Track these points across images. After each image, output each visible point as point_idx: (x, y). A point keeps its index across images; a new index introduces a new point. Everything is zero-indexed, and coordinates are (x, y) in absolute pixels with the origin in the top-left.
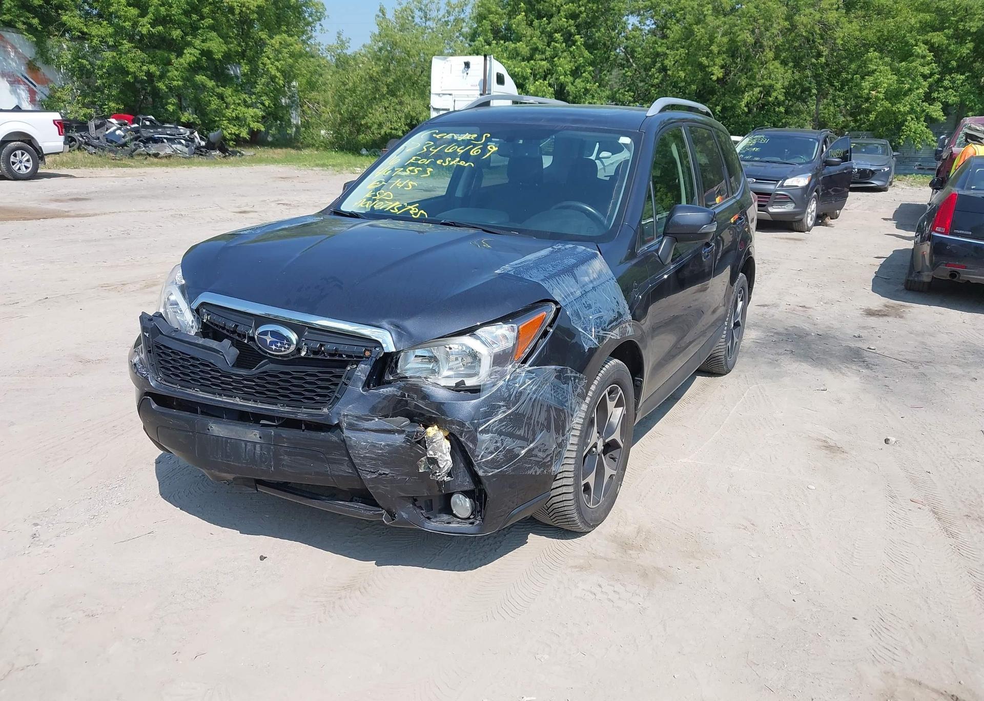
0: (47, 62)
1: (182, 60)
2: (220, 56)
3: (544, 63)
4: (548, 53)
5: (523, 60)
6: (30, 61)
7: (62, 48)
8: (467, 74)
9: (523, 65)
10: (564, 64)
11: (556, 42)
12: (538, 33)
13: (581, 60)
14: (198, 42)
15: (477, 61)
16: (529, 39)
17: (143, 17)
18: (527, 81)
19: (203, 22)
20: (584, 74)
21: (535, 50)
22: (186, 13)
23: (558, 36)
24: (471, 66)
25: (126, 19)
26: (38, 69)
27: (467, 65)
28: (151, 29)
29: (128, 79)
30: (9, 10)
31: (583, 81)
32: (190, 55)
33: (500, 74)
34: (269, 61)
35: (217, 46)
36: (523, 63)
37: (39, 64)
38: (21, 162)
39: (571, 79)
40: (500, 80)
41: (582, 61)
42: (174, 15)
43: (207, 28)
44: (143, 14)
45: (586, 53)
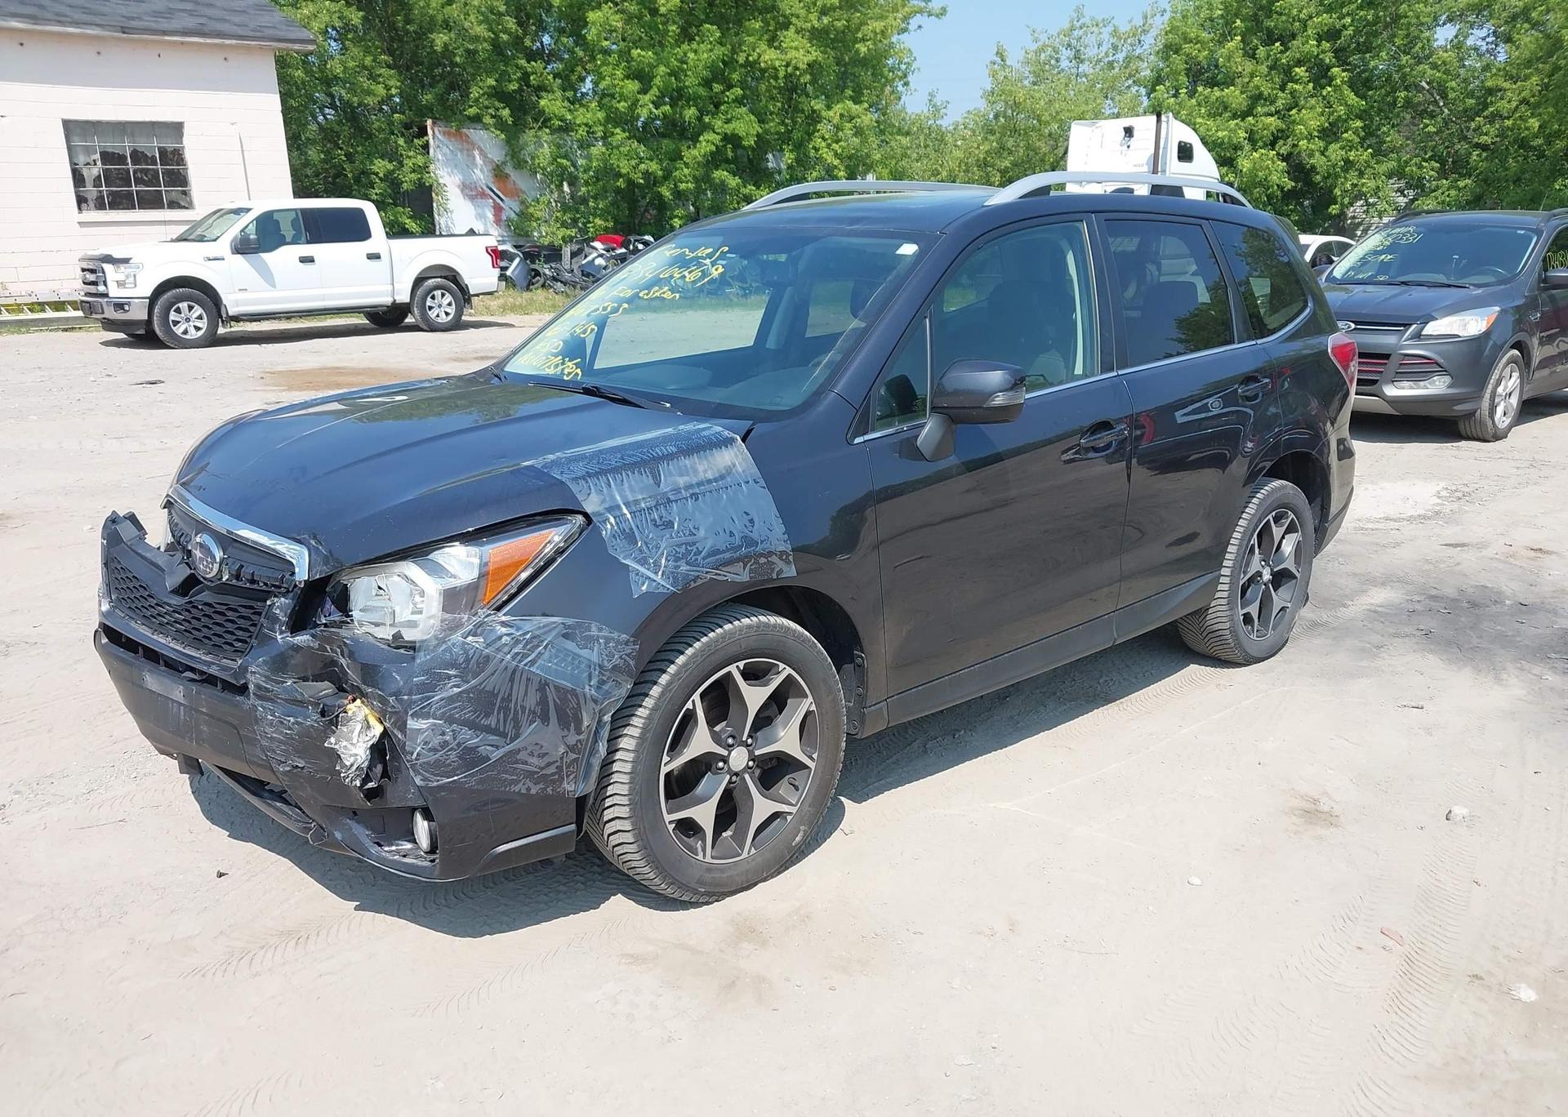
0: (519, 164)
1: (695, 152)
2: (753, 142)
3: (1271, 119)
4: (1280, 103)
5: (1234, 117)
6: (497, 165)
7: (541, 147)
8: (1128, 147)
9: (1232, 126)
10: (1311, 118)
11: (1296, 82)
12: (1264, 69)
13: (1341, 110)
14: (719, 123)
15: (1145, 125)
16: (1247, 80)
17: (645, 93)
18: (1239, 153)
19: (728, 93)
20: (1345, 135)
21: (1257, 98)
22: (707, 83)
23: (1300, 71)
24: (1136, 133)
25: (623, 98)
26: (507, 176)
27: (1129, 132)
28: (654, 110)
29: (619, 184)
30: (477, 100)
31: (1342, 148)
32: (707, 143)
33: (1186, 144)
34: (824, 144)
35: (746, 126)
36: (1232, 123)
37: (509, 169)
38: (440, 306)
39: (1322, 144)
40: (1185, 153)
41: (1342, 112)
42: (687, 87)
43: (734, 101)
44: (644, 91)
45: (1352, 98)
